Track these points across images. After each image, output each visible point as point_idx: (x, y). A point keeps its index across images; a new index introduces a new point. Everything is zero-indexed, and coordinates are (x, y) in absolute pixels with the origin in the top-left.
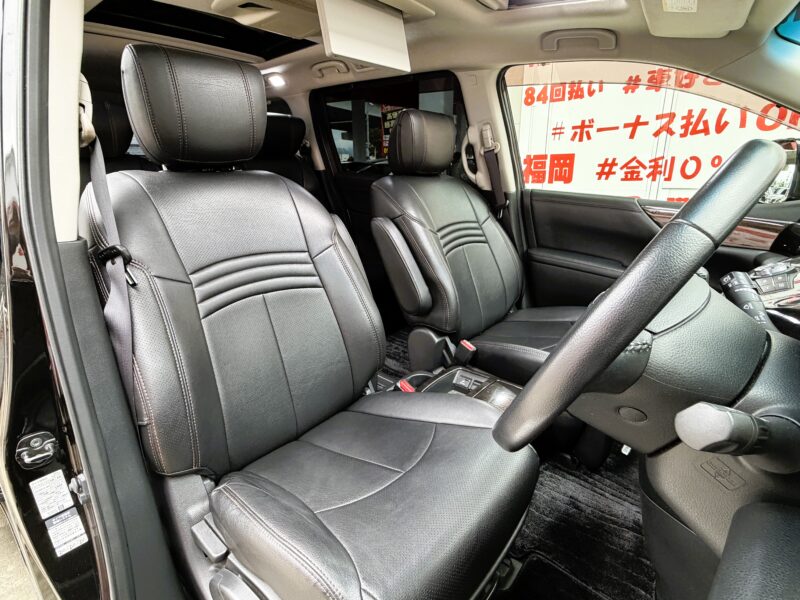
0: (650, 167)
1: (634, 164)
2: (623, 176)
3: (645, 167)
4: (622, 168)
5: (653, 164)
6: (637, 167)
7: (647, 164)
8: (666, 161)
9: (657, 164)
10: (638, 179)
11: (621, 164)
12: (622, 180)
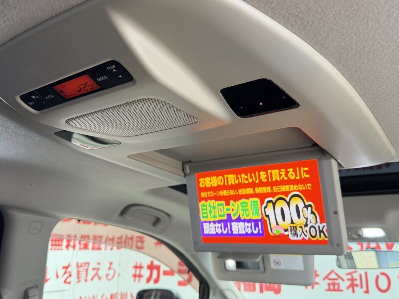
0: (348, 280)
1: (333, 276)
2: (327, 287)
3: (343, 280)
4: (324, 279)
5: (349, 277)
6: (337, 279)
7: (345, 277)
8: (360, 276)
9: (352, 276)
10: (339, 290)
11: (322, 275)
12: (327, 290)
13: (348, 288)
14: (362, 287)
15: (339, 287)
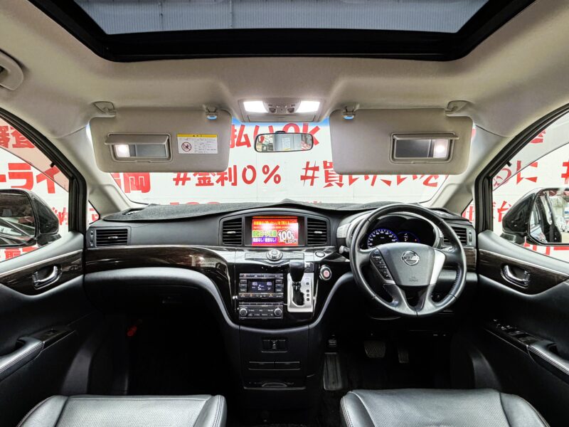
13: (218, 182)
14: (230, 180)
15: (209, 181)
